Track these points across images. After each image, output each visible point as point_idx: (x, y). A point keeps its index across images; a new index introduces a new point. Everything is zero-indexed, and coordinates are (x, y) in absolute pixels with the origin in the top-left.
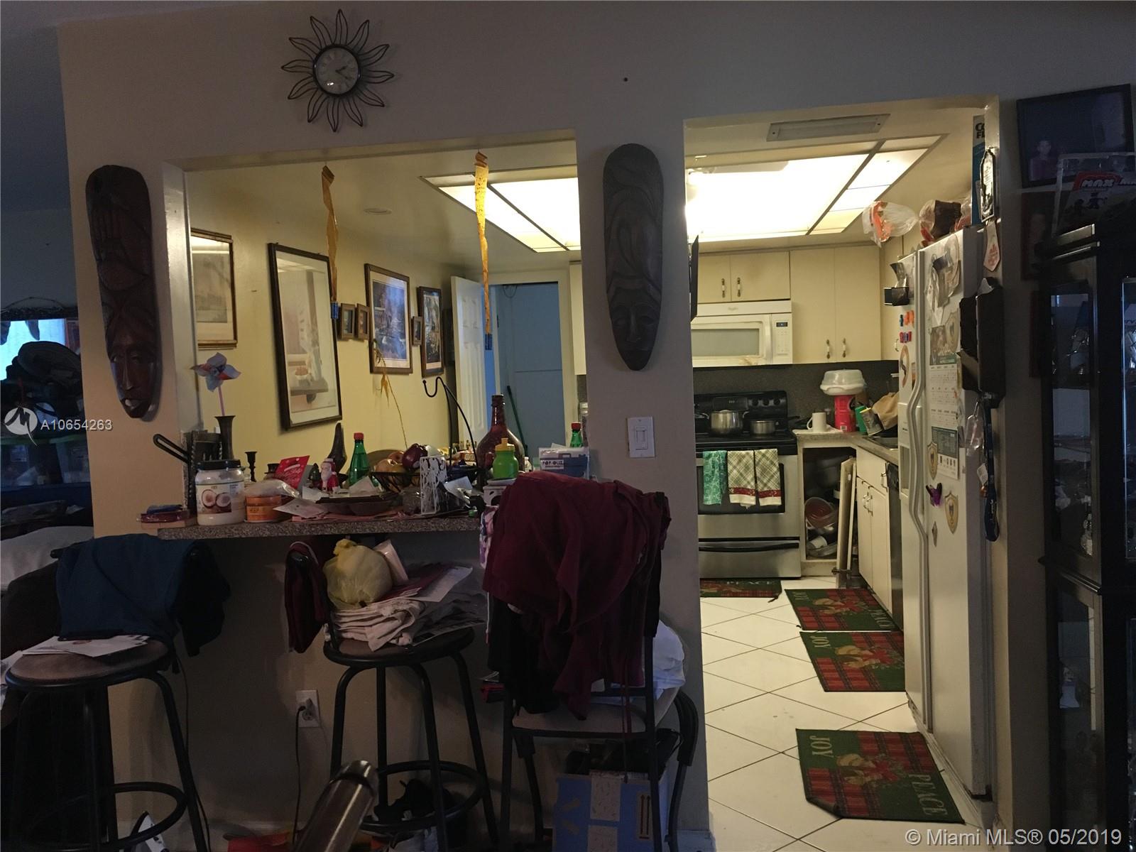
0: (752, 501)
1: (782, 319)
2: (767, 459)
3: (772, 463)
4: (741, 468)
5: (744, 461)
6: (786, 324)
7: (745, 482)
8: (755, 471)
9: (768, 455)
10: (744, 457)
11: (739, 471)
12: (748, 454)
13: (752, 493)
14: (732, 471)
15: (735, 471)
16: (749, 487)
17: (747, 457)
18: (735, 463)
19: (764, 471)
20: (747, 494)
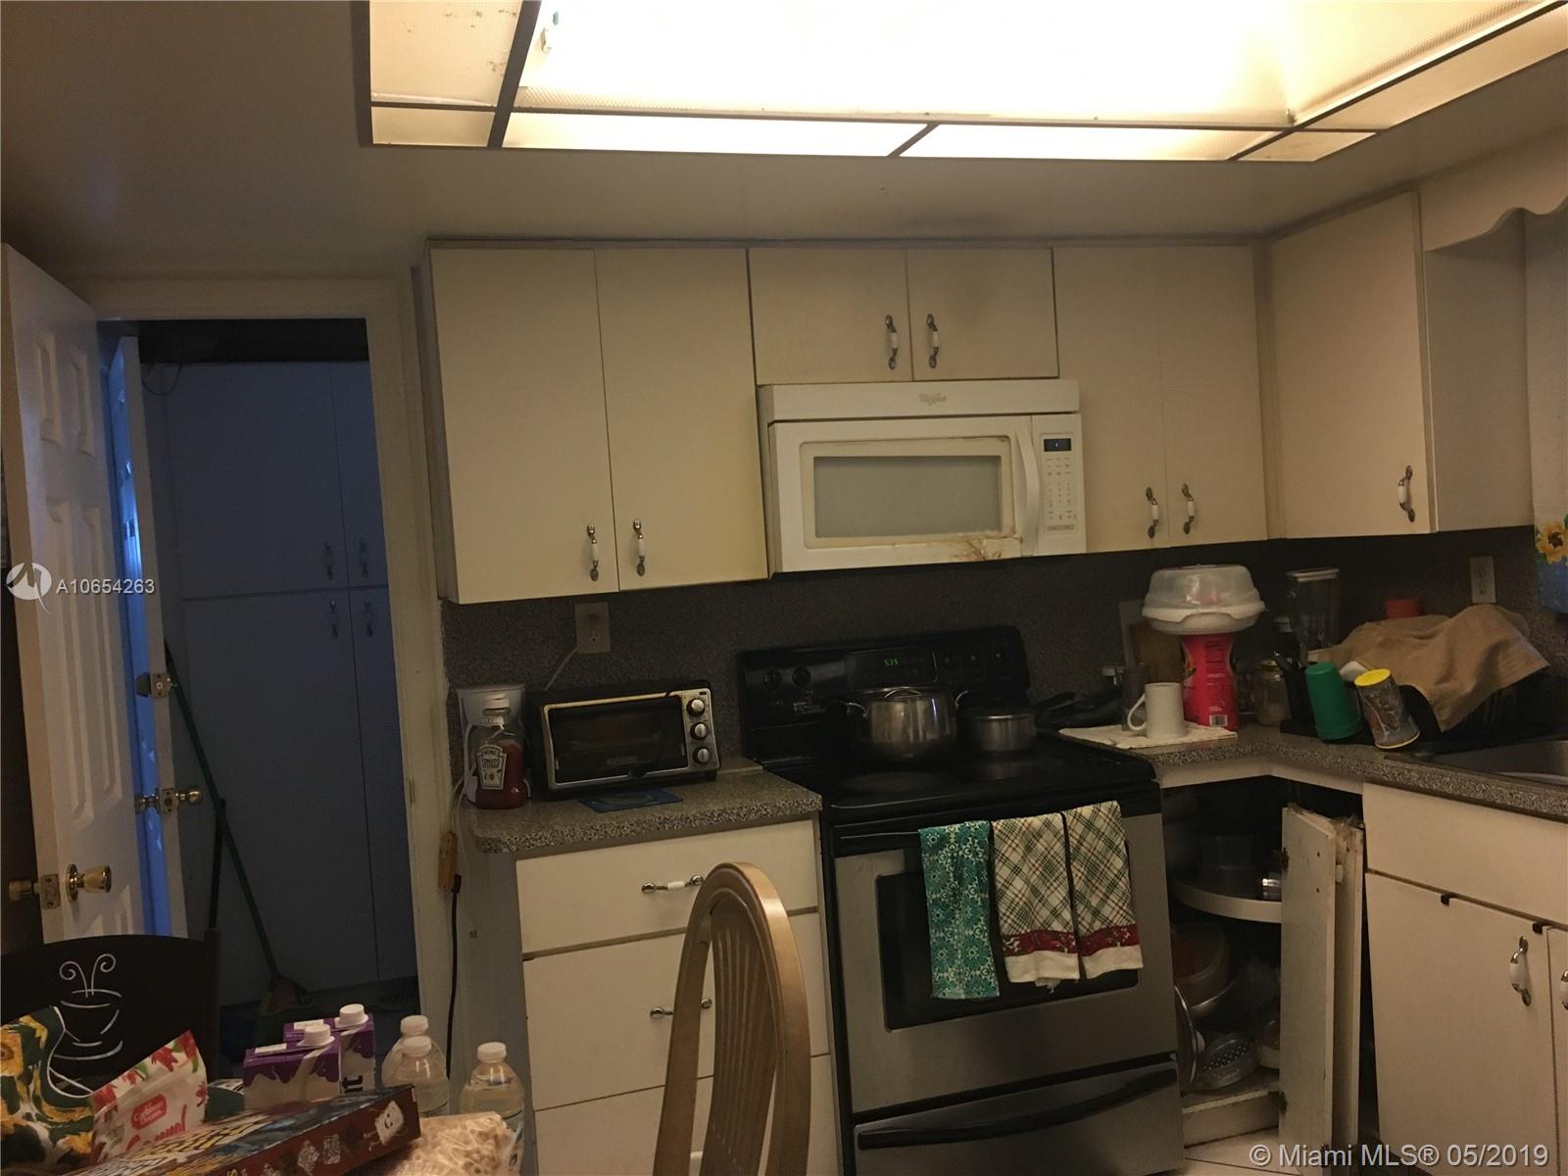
0: (1069, 969)
1: (1057, 429)
2: (1099, 834)
3: (1110, 844)
4: (1031, 871)
5: (1040, 847)
6: (1065, 445)
7: (1045, 913)
8: (1069, 873)
9: (1099, 823)
10: (1038, 835)
11: (1027, 882)
12: (1047, 824)
13: (1068, 944)
14: (1008, 883)
15: (1018, 883)
16: (1057, 926)
17: (1048, 835)
18: (1015, 858)
19: (1093, 870)
20: (1054, 949)
